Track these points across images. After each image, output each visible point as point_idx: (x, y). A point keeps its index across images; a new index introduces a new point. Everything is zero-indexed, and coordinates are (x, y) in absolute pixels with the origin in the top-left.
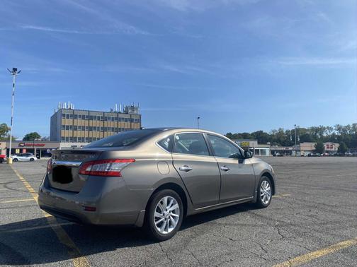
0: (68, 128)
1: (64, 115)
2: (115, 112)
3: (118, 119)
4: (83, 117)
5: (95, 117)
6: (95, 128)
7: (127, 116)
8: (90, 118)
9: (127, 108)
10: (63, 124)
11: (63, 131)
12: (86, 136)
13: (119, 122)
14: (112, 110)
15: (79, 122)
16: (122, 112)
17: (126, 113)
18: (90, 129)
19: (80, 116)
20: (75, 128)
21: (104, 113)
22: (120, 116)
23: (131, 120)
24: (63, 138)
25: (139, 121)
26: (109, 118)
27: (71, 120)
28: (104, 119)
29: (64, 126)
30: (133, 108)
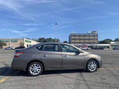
0: (73, 39)
1: (72, 35)
2: (88, 33)
3: (89, 36)
4: (78, 36)
5: (82, 36)
6: (82, 39)
7: (93, 35)
8: (80, 36)
9: (93, 32)
10: (72, 38)
11: (72, 40)
12: (79, 42)
13: (90, 37)
14: (87, 33)
15: (76, 38)
16: (91, 33)
17: (92, 33)
18: (80, 39)
19: (77, 36)
20: (75, 39)
21: (84, 34)
22: (90, 35)
23: (94, 36)
24: (72, 43)
25: (97, 36)
26: (86, 36)
27: (74, 37)
28: (85, 36)
29: (72, 39)
30: (95, 31)
